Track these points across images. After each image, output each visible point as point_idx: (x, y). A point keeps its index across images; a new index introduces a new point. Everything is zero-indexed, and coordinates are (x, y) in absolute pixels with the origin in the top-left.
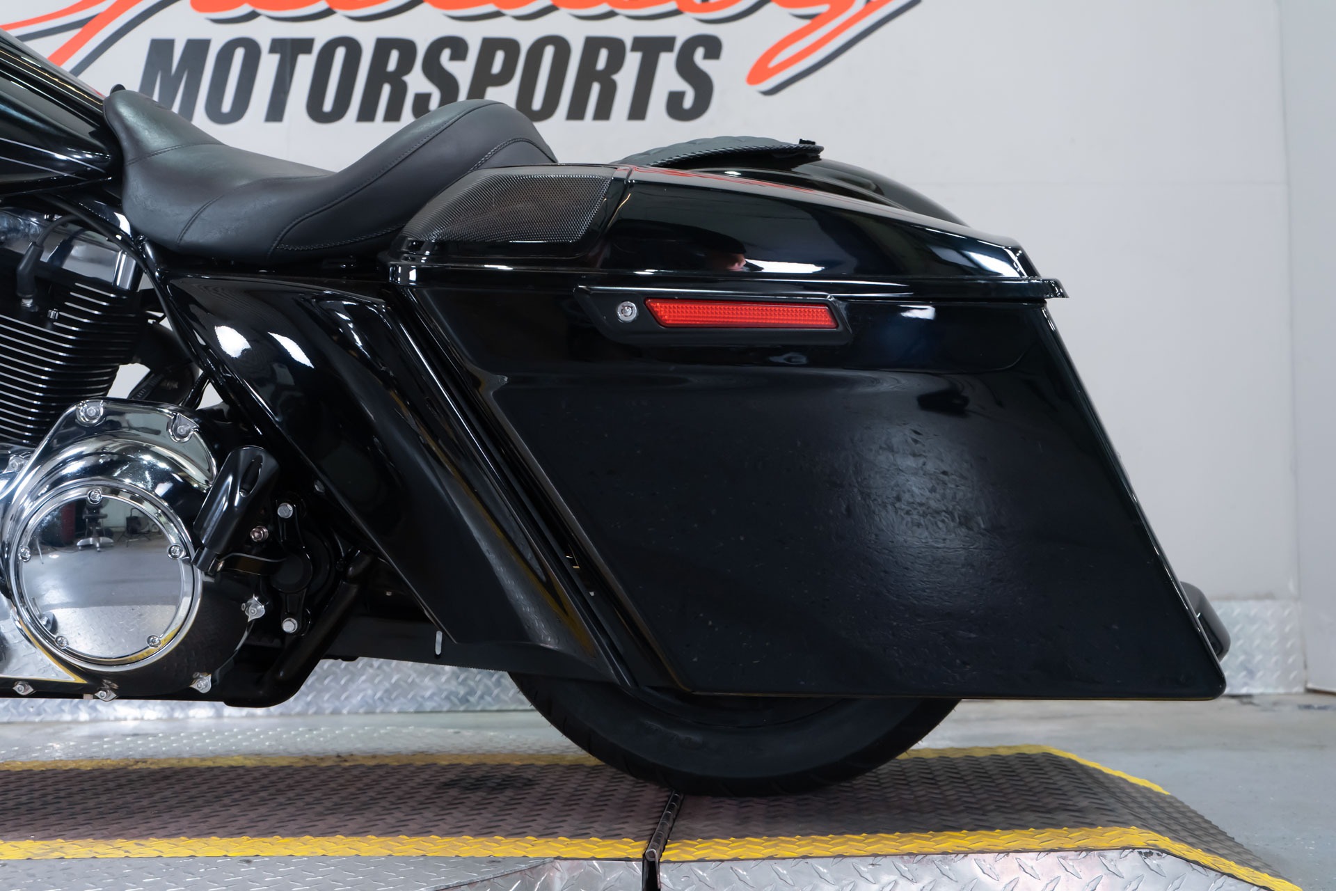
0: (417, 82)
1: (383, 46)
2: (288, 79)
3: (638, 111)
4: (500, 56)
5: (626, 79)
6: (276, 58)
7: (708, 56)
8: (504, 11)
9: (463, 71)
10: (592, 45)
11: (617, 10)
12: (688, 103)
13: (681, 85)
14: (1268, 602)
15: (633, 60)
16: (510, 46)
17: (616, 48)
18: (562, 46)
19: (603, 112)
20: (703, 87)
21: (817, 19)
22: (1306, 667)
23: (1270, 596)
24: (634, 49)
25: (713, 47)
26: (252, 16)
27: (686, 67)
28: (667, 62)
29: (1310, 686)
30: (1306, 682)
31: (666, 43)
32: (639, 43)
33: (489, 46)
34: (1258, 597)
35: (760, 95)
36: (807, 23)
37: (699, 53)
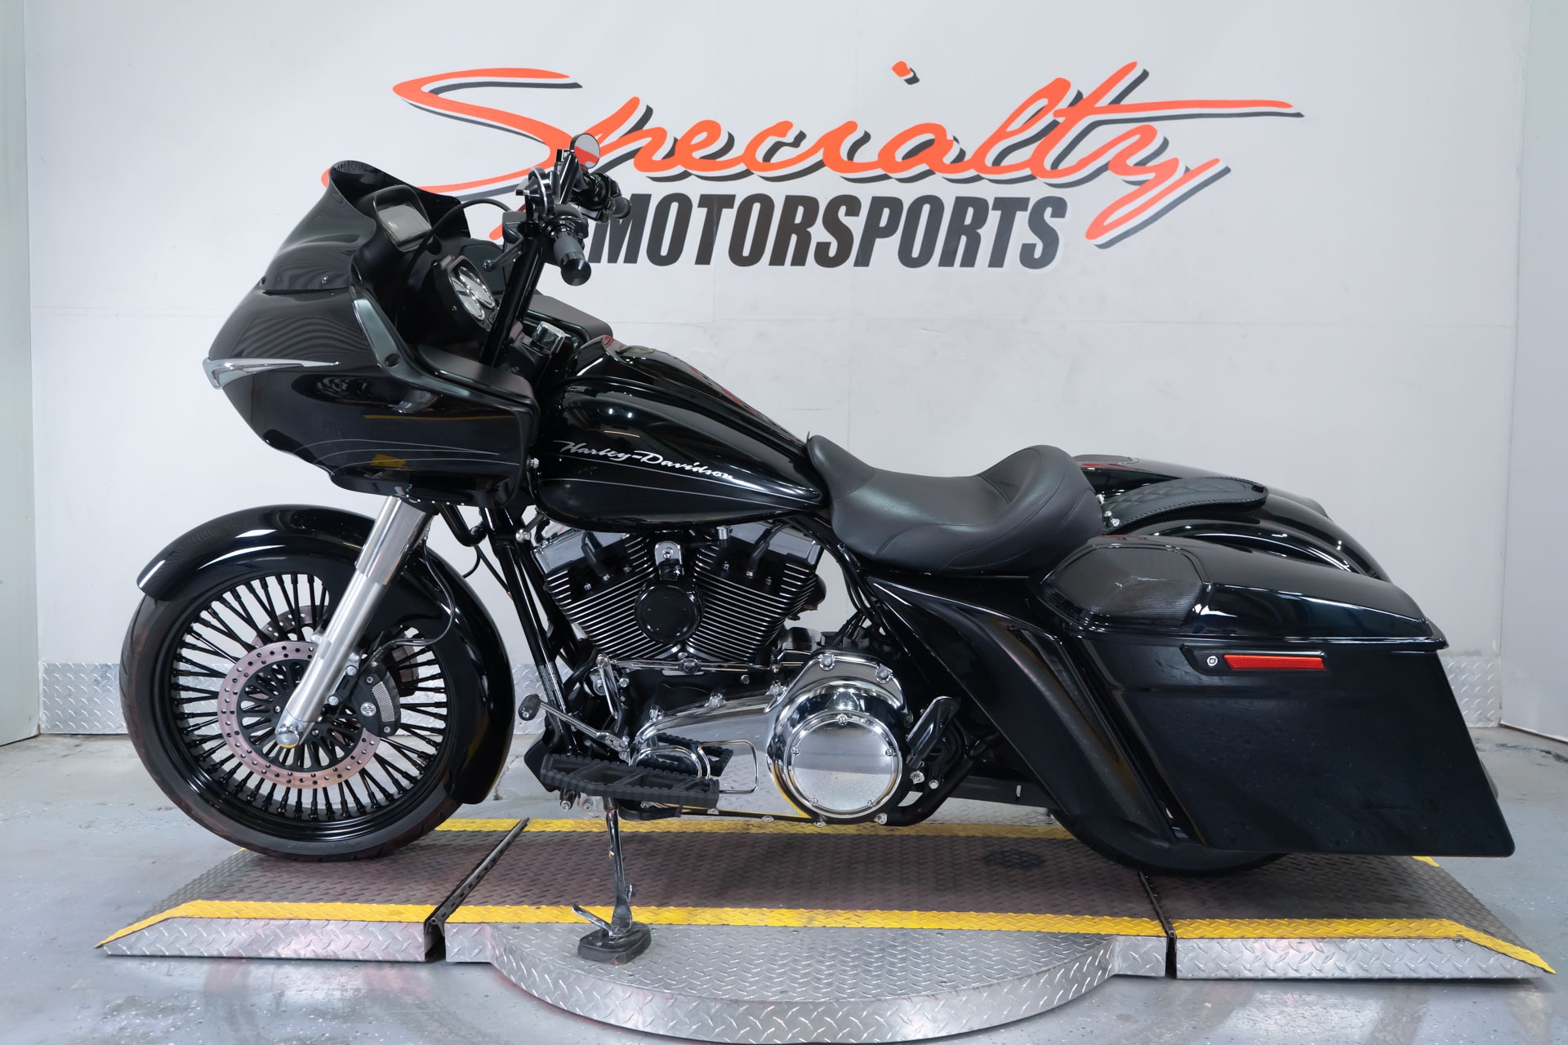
0: (819, 233)
1: (792, 202)
2: (715, 229)
3: (997, 260)
4: (886, 212)
5: (988, 233)
6: (704, 210)
7: (1054, 215)
8: (890, 175)
9: (856, 225)
10: (961, 203)
11: (982, 175)
12: (1038, 253)
13: (1032, 239)
14: (1475, 658)
15: (994, 217)
16: (895, 204)
17: (980, 206)
18: (936, 203)
19: (969, 260)
20: (1050, 240)
21: (1143, 186)
22: (1501, 707)
23: (1478, 653)
24: (994, 208)
25: (1059, 207)
26: (684, 175)
27: (1037, 224)
28: (1022, 218)
29: (1502, 722)
30: (1500, 719)
31: (1022, 203)
32: (1000, 203)
33: (878, 203)
34: (1468, 654)
35: (1097, 248)
36: (1137, 187)
37: (1049, 211)
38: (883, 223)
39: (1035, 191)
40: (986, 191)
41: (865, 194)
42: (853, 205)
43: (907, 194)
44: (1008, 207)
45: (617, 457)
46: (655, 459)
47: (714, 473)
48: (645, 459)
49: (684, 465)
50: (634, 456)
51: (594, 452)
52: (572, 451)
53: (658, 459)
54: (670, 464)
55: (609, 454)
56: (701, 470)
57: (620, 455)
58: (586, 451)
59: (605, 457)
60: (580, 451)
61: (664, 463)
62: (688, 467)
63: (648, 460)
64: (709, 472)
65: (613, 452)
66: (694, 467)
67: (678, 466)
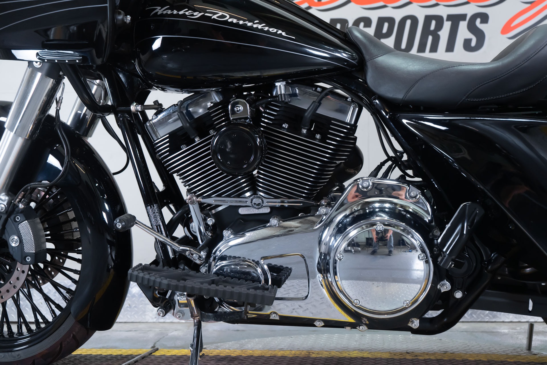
3: (450, 48)
4: (386, 25)
5: (444, 34)
7: (482, 22)
8: (388, 5)
10: (428, 19)
11: (439, 3)
12: (473, 44)
13: (469, 35)
15: (447, 25)
16: (391, 21)
17: (439, 20)
18: (414, 20)
19: (434, 49)
20: (481, 36)
21: (533, 4)
24: (448, 20)
25: (485, 18)
27: (472, 28)
28: (463, 25)
31: (463, 17)
32: (450, 17)
33: (381, 21)
35: (508, 40)
36: (529, 5)
37: (478, 21)
38: (385, 30)
39: (470, 10)
40: (442, 11)
41: (374, 16)
42: (367, 22)
43: (398, 15)
44: (455, 20)
45: (193, 15)
46: (223, 16)
47: (271, 30)
48: (215, 17)
49: (247, 22)
50: (206, 14)
51: (175, 12)
52: (159, 13)
53: (226, 17)
54: (235, 21)
55: (187, 13)
56: (260, 27)
57: (195, 14)
58: (169, 12)
59: (184, 16)
60: (165, 12)
61: (230, 20)
62: (249, 24)
63: (217, 17)
64: (266, 29)
65: (190, 11)
66: (254, 24)
67: (241, 22)
